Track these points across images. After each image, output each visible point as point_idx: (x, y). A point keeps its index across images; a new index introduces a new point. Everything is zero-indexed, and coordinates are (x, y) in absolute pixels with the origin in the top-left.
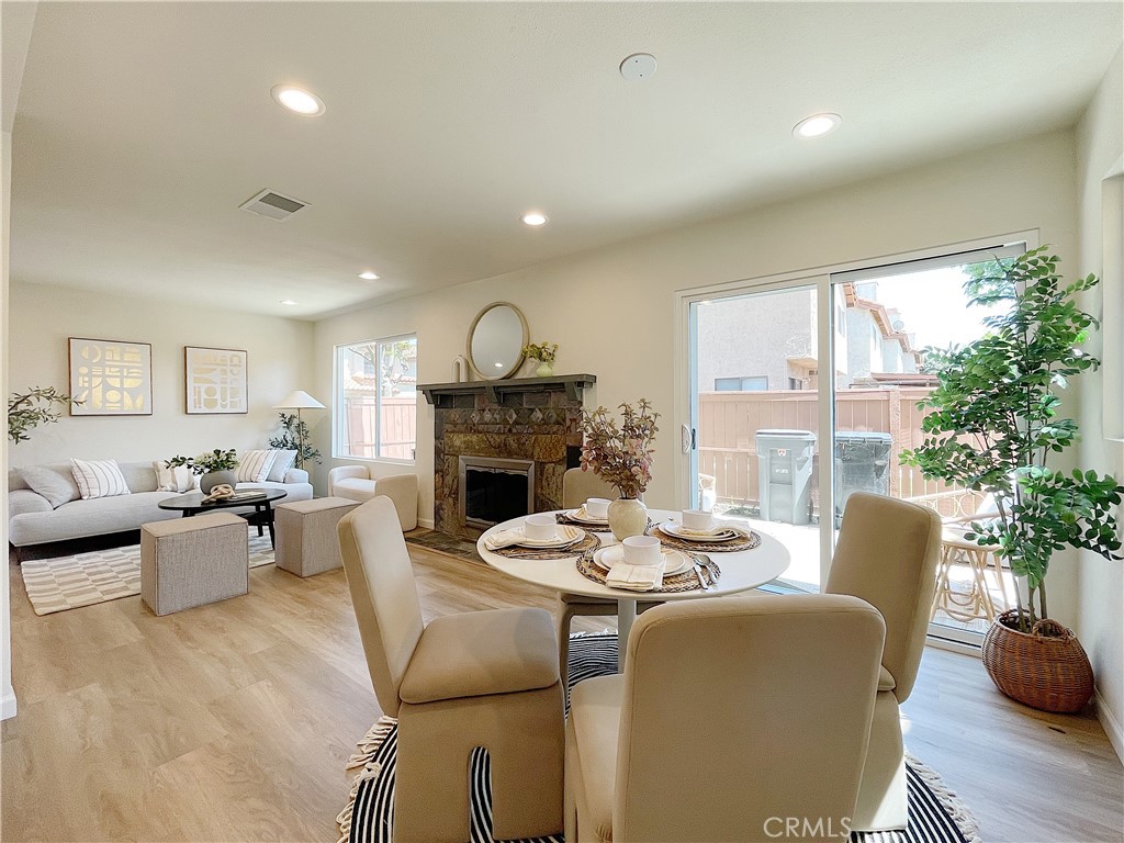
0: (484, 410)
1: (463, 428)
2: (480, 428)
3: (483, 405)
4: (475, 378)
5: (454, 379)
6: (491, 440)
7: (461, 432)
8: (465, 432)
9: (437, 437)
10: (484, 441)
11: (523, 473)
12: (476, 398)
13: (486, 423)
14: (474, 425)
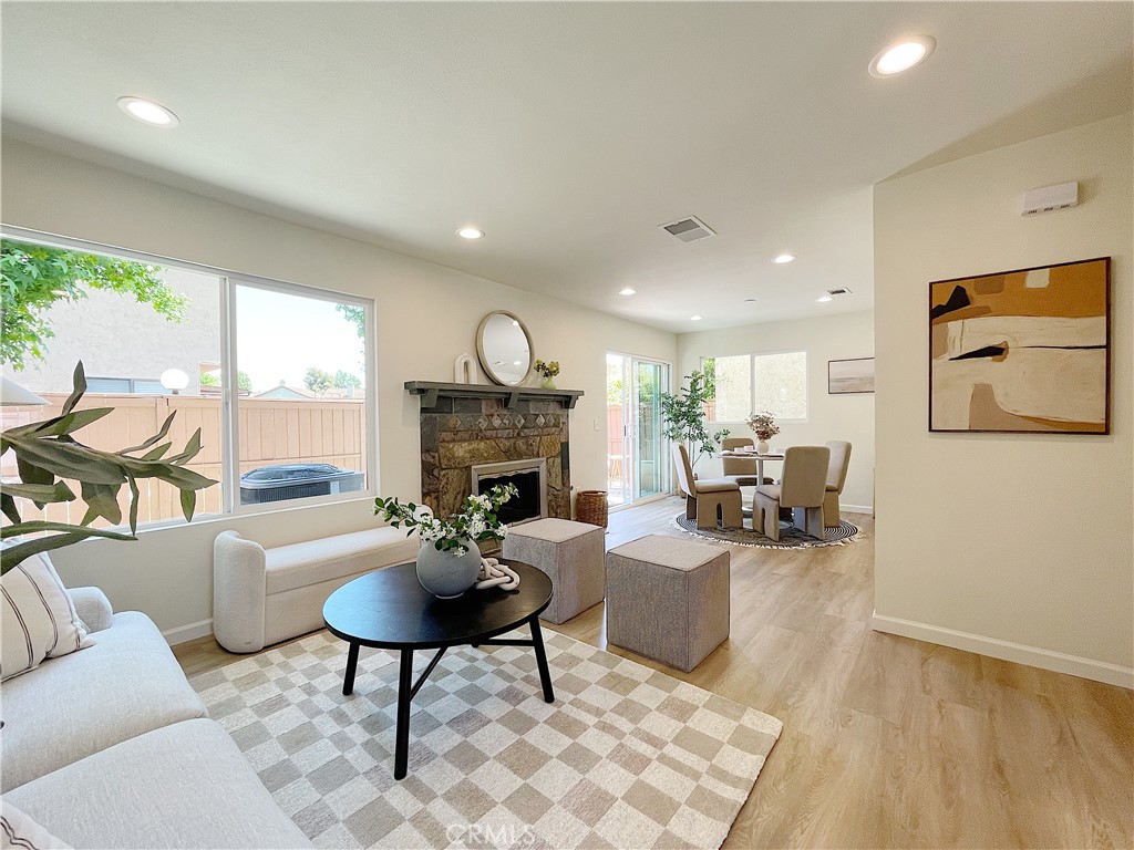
0: (492, 415)
2: (488, 434)
3: (492, 411)
4: (484, 382)
5: (460, 380)
6: (501, 445)
7: (465, 441)
8: (469, 440)
9: (425, 450)
10: (492, 448)
11: (536, 470)
12: (483, 403)
13: (495, 429)
14: (481, 431)
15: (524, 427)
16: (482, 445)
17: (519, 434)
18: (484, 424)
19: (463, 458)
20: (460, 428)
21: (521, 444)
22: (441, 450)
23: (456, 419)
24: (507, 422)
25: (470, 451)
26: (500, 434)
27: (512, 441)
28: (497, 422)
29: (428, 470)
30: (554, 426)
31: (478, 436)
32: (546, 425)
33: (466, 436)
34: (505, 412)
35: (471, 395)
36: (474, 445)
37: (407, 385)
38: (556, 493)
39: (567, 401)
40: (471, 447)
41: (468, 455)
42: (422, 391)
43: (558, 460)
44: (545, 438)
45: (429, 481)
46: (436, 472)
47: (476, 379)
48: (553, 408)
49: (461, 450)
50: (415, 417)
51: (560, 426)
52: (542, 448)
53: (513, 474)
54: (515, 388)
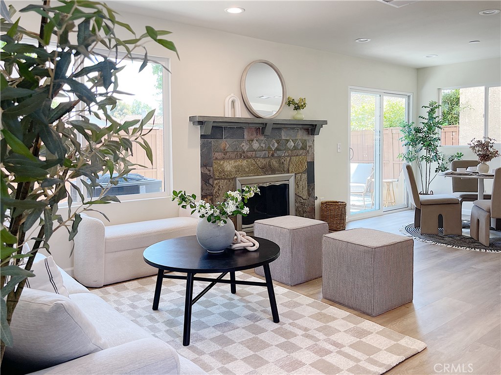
0: (253, 141)
2: (249, 154)
3: (252, 137)
4: (247, 115)
5: (228, 114)
6: (259, 163)
7: (231, 159)
8: (235, 159)
9: (204, 165)
10: (252, 165)
11: (286, 182)
12: (245, 130)
13: (254, 151)
14: (244, 152)
15: (277, 149)
16: (245, 163)
17: (273, 155)
18: (245, 147)
19: (230, 172)
20: (228, 150)
21: (274, 163)
22: (215, 166)
23: (225, 143)
24: (264, 146)
25: (235, 167)
26: (259, 154)
27: (268, 160)
28: (256, 145)
29: (206, 179)
30: (302, 148)
31: (242, 155)
32: (295, 148)
33: (233, 155)
34: (262, 138)
35: (235, 126)
36: (239, 163)
37: (191, 119)
38: (303, 201)
39: (312, 128)
40: (236, 164)
41: (234, 170)
42: (201, 123)
43: (305, 176)
44: (294, 158)
45: (206, 188)
46: (211, 181)
47: (240, 113)
48: (301, 135)
49: (229, 166)
50: (198, 141)
51: (306, 149)
52: (291, 166)
53: (268, 185)
54: (271, 120)
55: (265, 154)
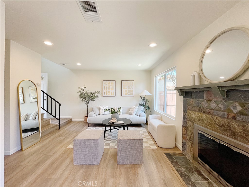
0: (210, 101)
1: (197, 109)
2: (208, 111)
3: (211, 98)
6: (216, 120)
8: (198, 112)
10: (210, 119)
12: (205, 93)
13: (212, 109)
14: (204, 109)
17: (234, 118)
18: (204, 104)
20: (194, 105)
22: (188, 113)
23: (193, 101)
25: (198, 117)
26: (216, 113)
28: (213, 105)
29: (184, 118)
31: (202, 110)
34: (221, 99)
35: (198, 90)
36: (200, 115)
45: (184, 123)
49: (194, 115)
54: (215, 84)
55: (224, 114)
